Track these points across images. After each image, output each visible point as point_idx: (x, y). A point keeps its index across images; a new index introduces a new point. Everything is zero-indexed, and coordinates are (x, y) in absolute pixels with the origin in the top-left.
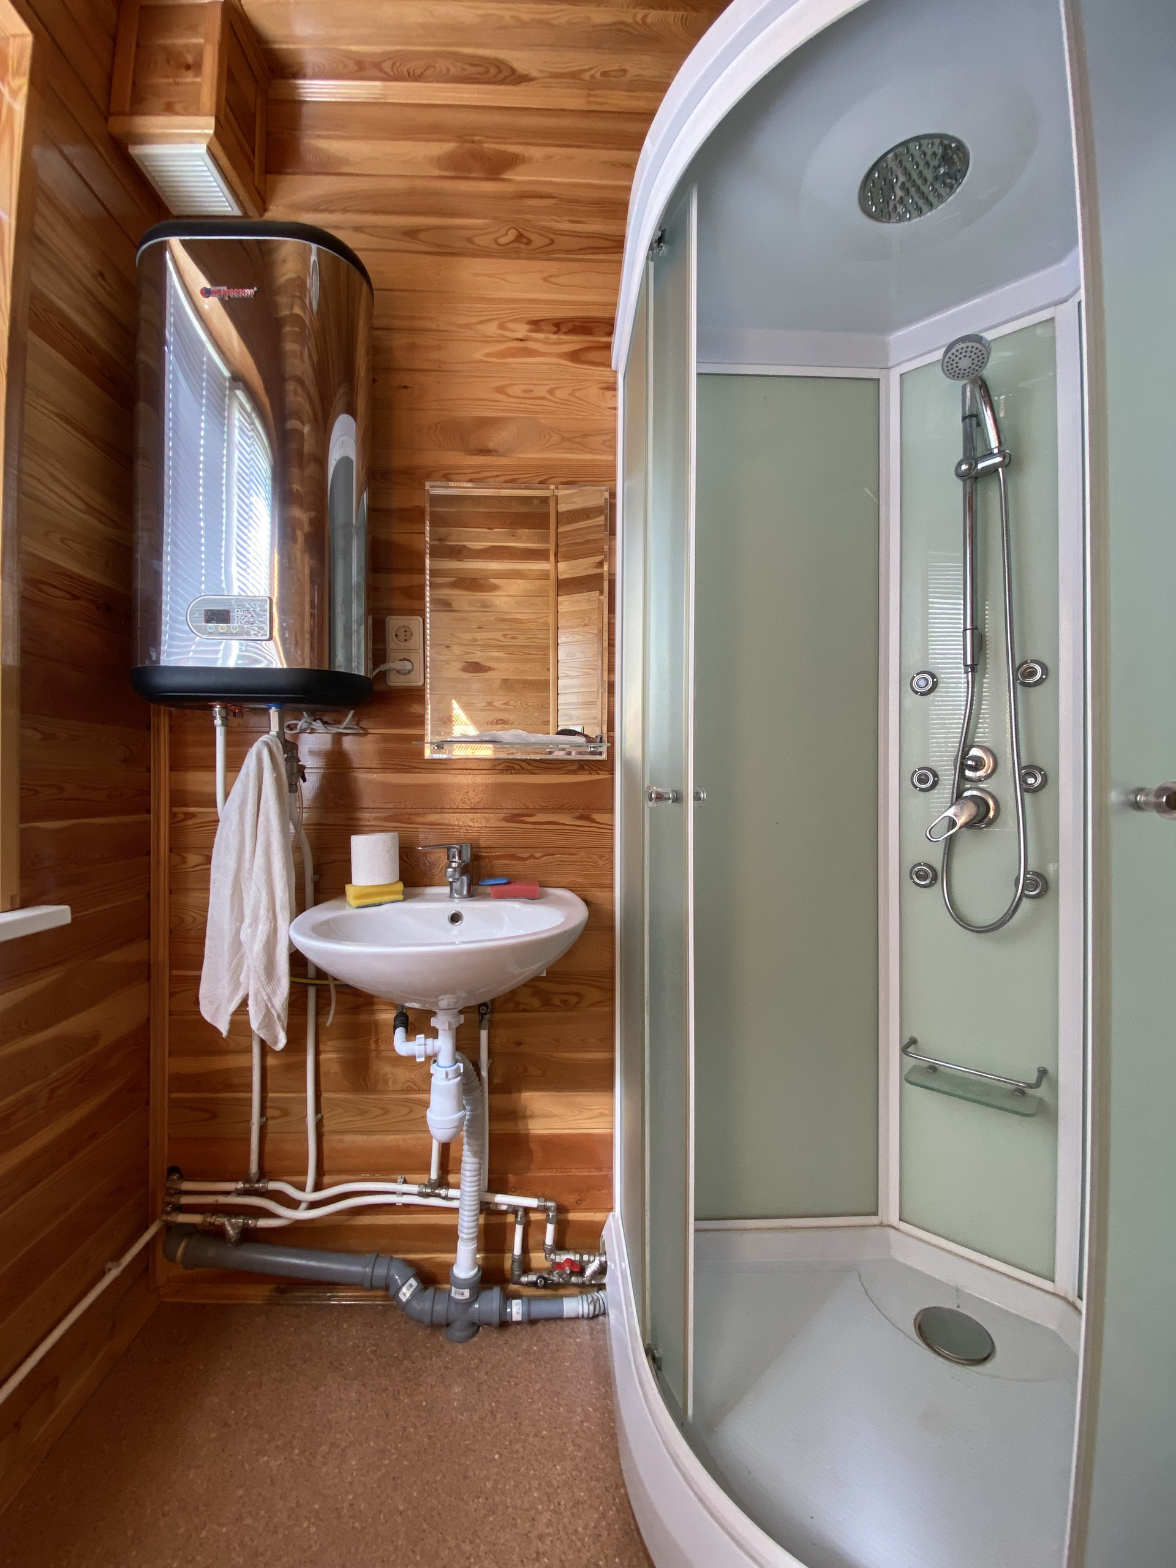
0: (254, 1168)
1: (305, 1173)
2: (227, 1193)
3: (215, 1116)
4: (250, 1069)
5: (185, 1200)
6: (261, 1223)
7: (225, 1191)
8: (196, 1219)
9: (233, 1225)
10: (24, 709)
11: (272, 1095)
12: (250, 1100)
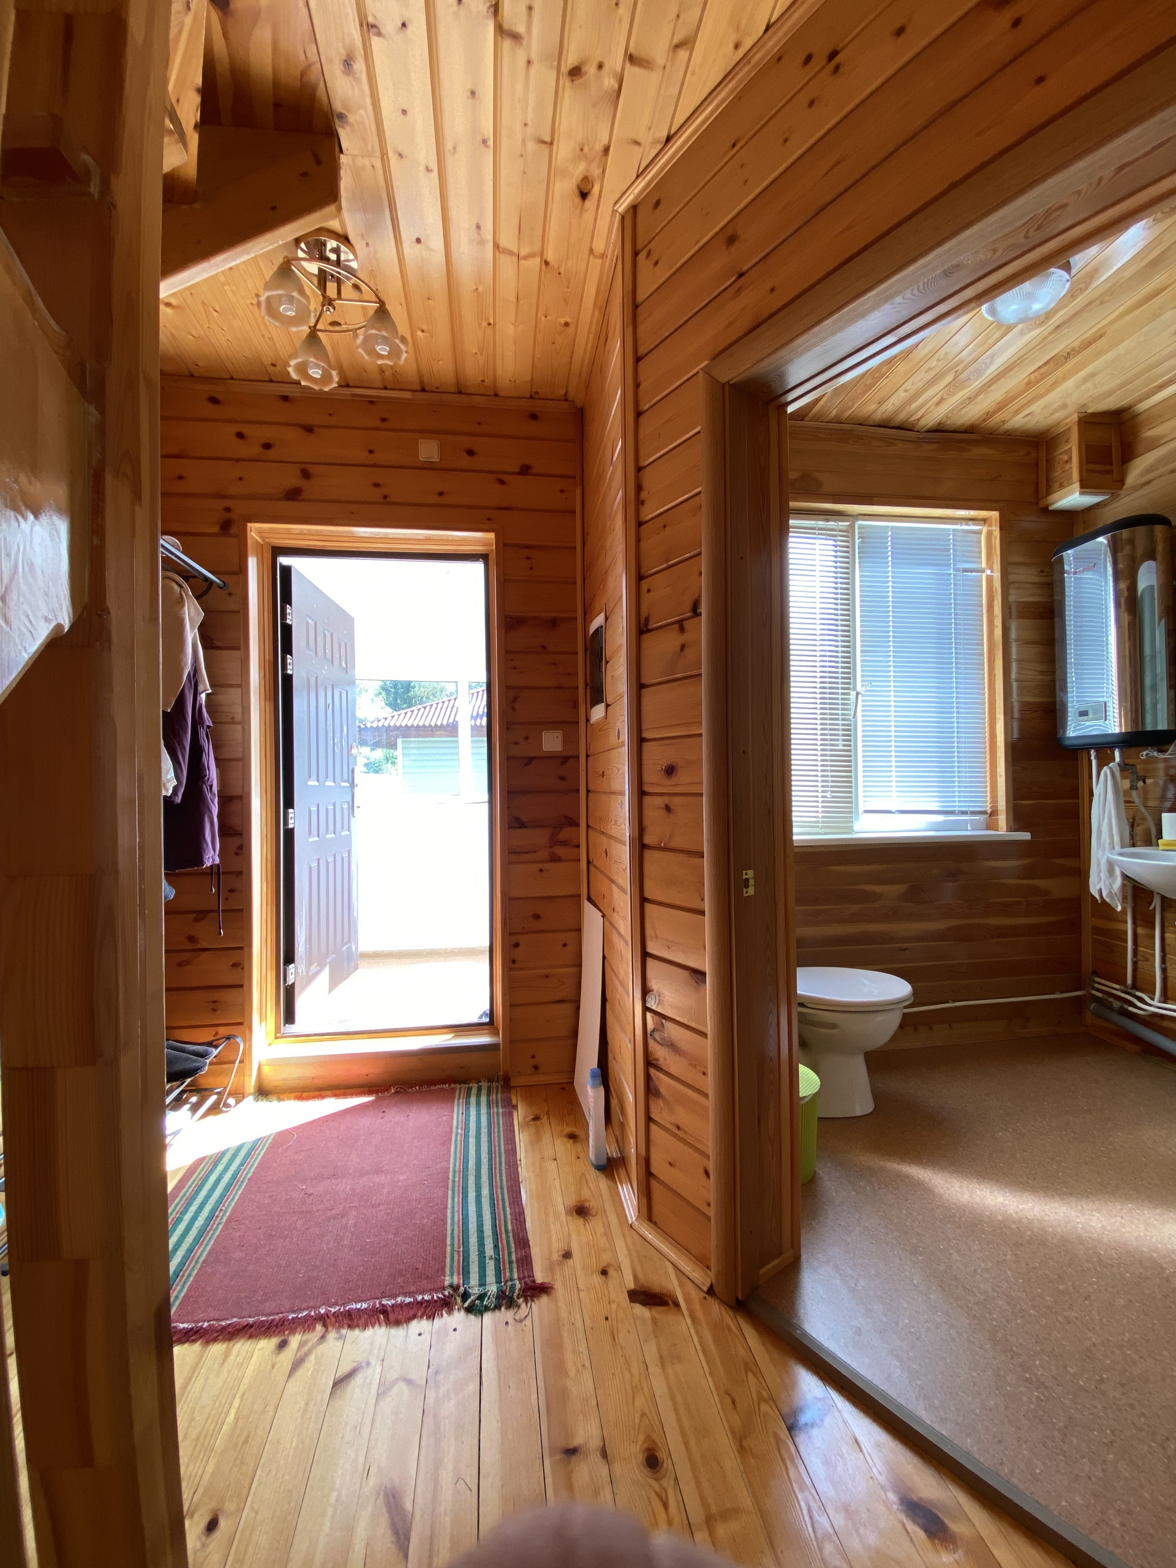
0: (1129, 981)
1: (1154, 994)
2: (1116, 989)
3: (1111, 951)
4: (1126, 932)
5: (1096, 985)
6: (1131, 1009)
7: (1115, 988)
8: (1100, 995)
9: (1116, 1004)
10: (1013, 759)
11: (1140, 949)
12: (1127, 947)
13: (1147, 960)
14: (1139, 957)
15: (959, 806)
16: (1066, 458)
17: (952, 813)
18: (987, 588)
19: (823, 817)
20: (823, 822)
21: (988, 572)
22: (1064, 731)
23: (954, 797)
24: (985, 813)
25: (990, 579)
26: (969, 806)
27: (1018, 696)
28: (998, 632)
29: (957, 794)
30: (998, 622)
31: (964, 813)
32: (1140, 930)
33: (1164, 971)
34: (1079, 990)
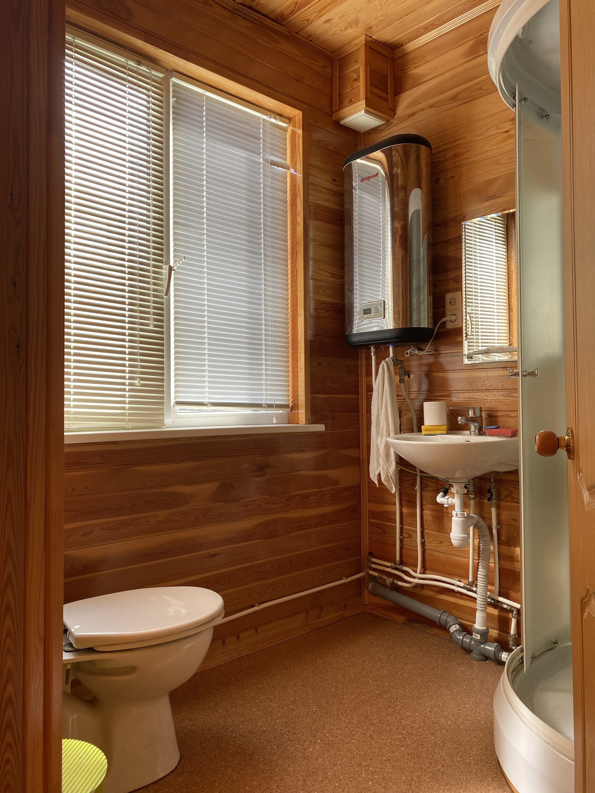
0: (398, 558)
1: (417, 567)
3: (384, 532)
4: (395, 513)
5: (373, 566)
6: (400, 583)
7: (387, 566)
8: (376, 574)
9: (389, 581)
10: (311, 355)
11: (405, 527)
12: (396, 527)
13: (410, 536)
14: (405, 535)
15: (266, 400)
16: (355, 76)
17: (259, 406)
18: (291, 186)
19: (130, 409)
20: (130, 414)
21: (292, 171)
22: (352, 329)
23: (262, 390)
24: (286, 406)
25: (293, 177)
26: (275, 400)
27: (315, 293)
28: (300, 229)
29: (264, 387)
30: (300, 220)
31: (270, 406)
32: (405, 510)
33: (423, 544)
34: (360, 572)
